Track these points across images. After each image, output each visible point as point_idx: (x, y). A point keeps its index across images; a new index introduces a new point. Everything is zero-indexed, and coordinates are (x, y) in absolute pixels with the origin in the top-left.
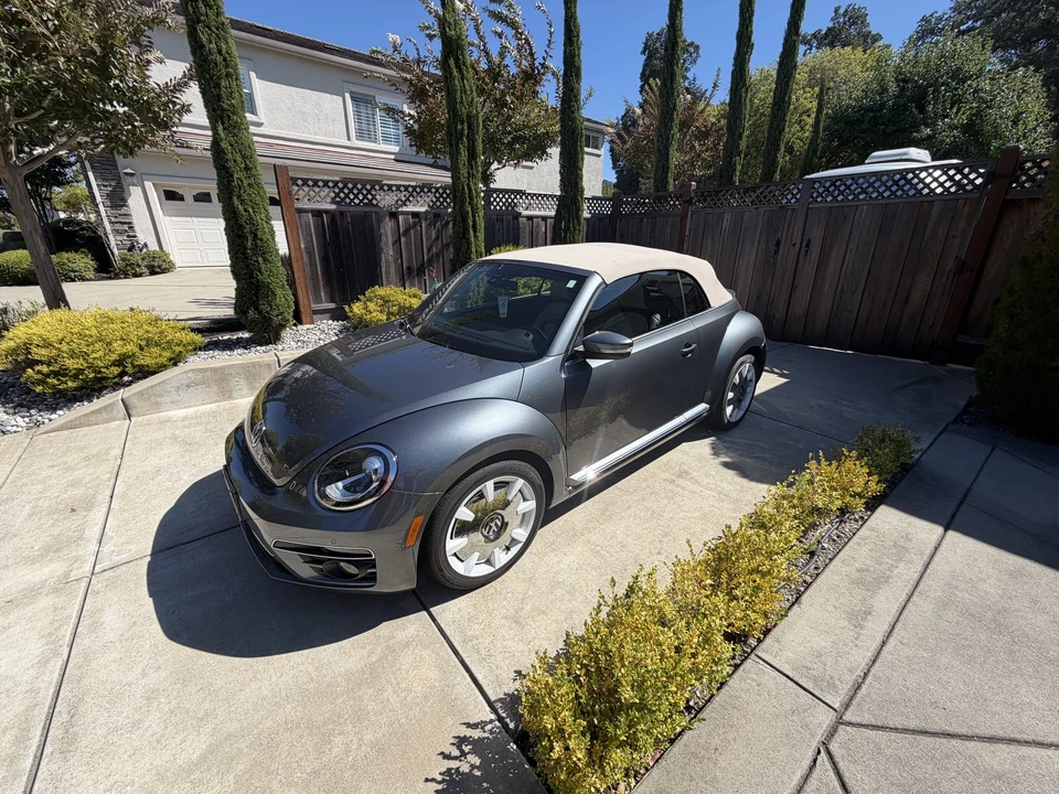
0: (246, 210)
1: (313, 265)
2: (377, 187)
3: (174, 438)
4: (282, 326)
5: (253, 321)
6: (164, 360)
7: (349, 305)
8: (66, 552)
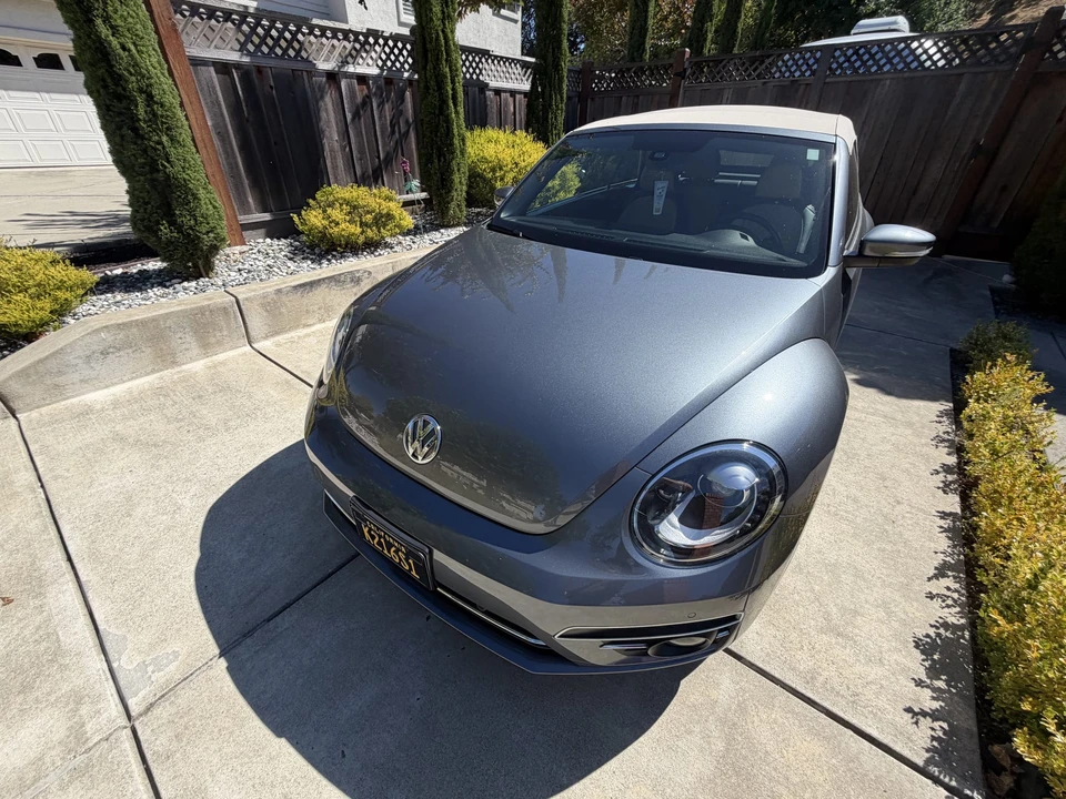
0: (124, 48)
1: (229, 153)
2: (305, 30)
3: (120, 439)
4: (214, 249)
5: (169, 242)
6: (45, 314)
7: (299, 215)
8: (46, 687)
